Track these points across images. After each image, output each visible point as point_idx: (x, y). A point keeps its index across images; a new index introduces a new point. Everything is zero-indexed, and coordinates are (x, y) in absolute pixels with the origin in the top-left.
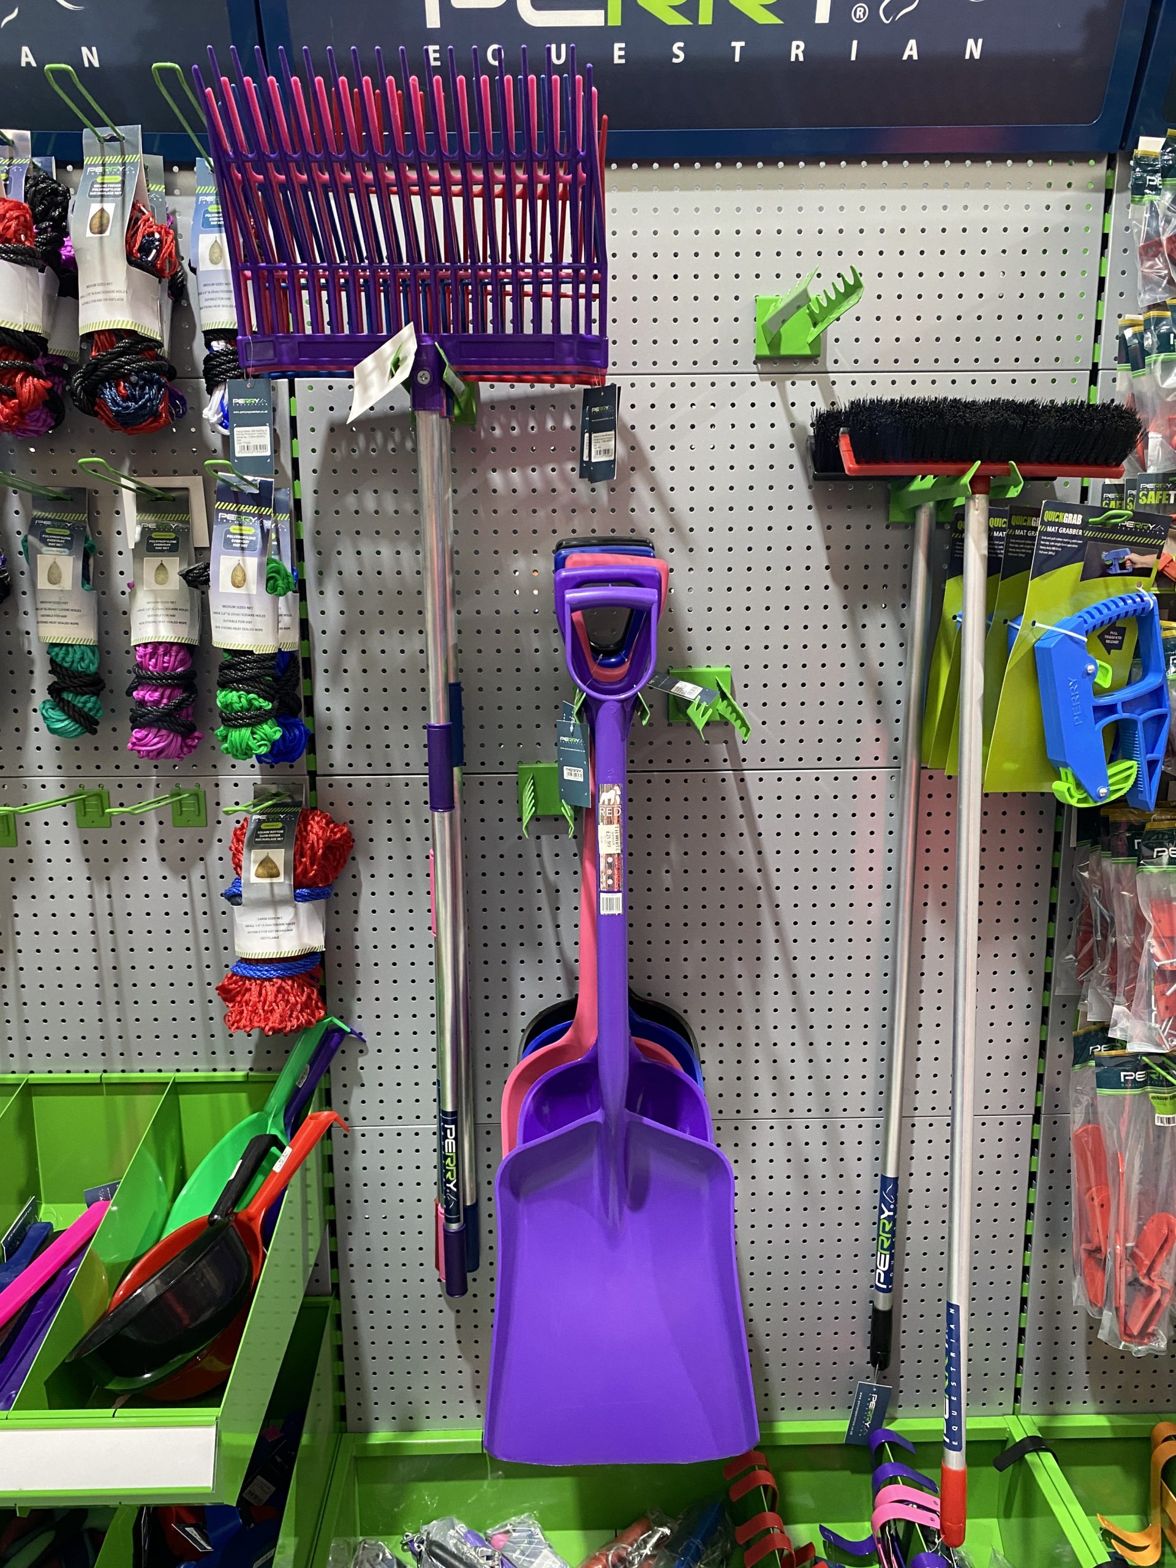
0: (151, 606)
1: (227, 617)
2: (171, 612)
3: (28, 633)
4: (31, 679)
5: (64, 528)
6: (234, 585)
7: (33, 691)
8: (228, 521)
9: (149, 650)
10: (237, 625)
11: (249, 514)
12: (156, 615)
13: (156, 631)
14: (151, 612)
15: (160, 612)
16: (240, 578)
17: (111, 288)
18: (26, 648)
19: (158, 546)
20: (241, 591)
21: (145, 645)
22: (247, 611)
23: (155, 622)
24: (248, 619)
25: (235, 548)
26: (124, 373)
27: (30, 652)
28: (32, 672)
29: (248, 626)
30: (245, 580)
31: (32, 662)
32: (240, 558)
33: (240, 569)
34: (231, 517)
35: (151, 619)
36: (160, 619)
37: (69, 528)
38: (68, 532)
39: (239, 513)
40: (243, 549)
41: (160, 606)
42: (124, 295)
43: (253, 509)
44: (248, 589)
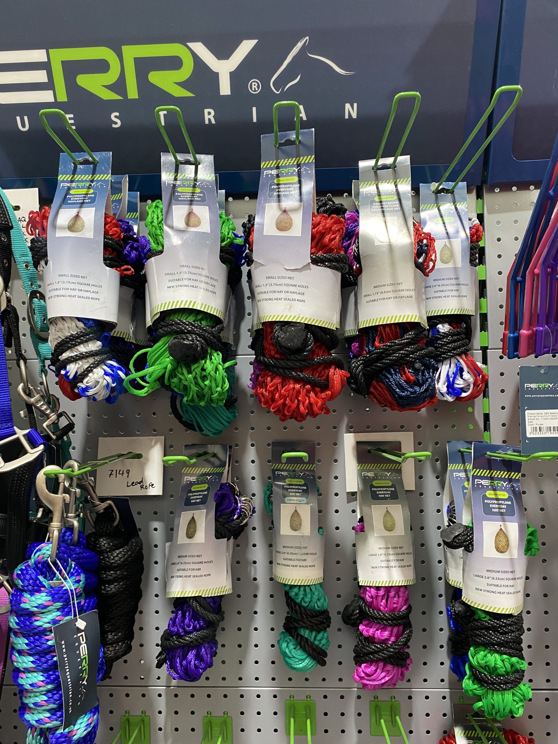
0: (383, 551)
1: (491, 581)
2: (401, 557)
3: (255, 562)
4: (255, 603)
5: (298, 478)
6: (498, 550)
7: (256, 613)
8: (483, 486)
9: (382, 593)
10: (502, 590)
11: (501, 479)
12: (388, 561)
13: (390, 576)
14: (383, 558)
15: (391, 558)
16: (503, 543)
17: (401, 287)
18: (253, 576)
19: (381, 493)
20: (505, 556)
21: (378, 588)
22: (510, 576)
23: (388, 567)
24: (511, 583)
25: (495, 514)
26: (408, 361)
27: (255, 579)
28: (255, 596)
29: (511, 590)
30: (508, 545)
31: (257, 587)
32: (501, 523)
33: (502, 534)
34: (485, 482)
35: (384, 564)
36: (392, 564)
37: (302, 478)
38: (303, 482)
39: (492, 478)
40: (502, 514)
41: (391, 551)
42: (413, 293)
43: (504, 474)
44: (511, 554)
